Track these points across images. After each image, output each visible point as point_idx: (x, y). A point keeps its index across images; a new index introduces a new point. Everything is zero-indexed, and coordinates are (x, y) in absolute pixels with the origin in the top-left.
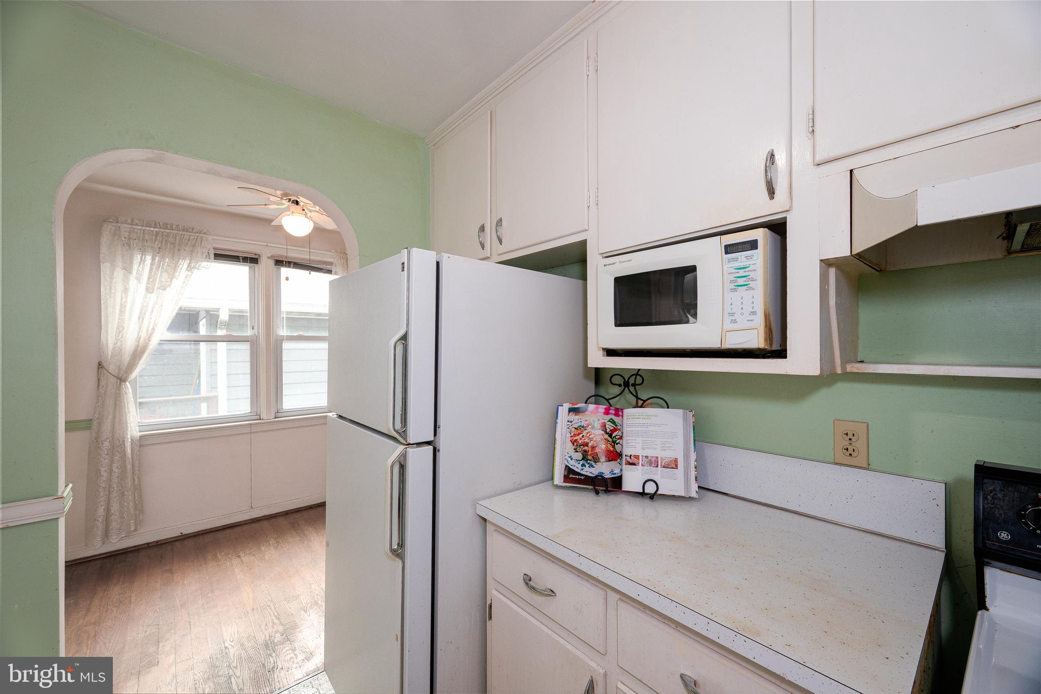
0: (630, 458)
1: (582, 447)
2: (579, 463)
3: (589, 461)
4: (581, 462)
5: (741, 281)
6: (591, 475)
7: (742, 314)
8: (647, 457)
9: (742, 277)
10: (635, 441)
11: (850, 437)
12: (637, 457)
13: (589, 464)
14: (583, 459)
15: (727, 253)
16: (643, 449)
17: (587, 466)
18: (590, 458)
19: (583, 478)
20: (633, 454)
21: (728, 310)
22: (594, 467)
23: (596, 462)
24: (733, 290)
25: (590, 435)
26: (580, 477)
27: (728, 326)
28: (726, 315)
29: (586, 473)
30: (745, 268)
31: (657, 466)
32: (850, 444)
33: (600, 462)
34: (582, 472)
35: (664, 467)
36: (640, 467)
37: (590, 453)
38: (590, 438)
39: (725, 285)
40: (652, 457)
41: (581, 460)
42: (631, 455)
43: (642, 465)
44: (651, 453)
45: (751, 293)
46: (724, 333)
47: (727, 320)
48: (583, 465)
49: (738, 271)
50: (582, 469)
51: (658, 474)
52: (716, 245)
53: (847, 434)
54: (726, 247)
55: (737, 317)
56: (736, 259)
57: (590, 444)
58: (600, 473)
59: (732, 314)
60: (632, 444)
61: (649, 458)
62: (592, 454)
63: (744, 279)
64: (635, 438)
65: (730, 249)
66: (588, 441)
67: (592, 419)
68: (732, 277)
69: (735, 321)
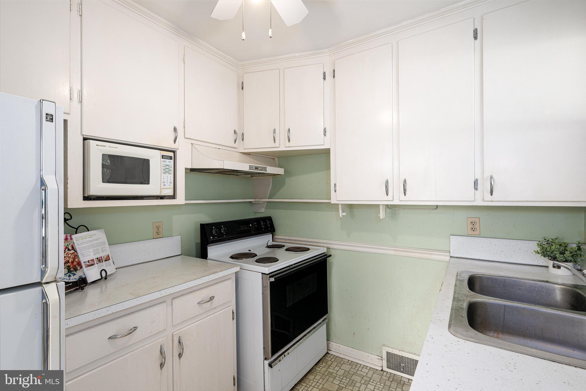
0: (89, 262)
1: (66, 264)
2: (67, 276)
3: (72, 272)
4: (68, 275)
5: (167, 170)
6: (75, 280)
7: (167, 183)
8: (97, 258)
9: (167, 169)
10: (89, 252)
11: (158, 228)
12: (93, 260)
13: (72, 274)
14: (68, 272)
15: (162, 158)
16: (94, 255)
17: (72, 275)
18: (72, 269)
19: (71, 284)
20: (90, 259)
21: (162, 181)
22: (76, 274)
23: (76, 271)
24: (165, 173)
25: (68, 255)
26: (69, 285)
27: (163, 187)
28: (162, 183)
29: (72, 281)
30: (168, 166)
31: (103, 262)
32: (158, 230)
33: (78, 270)
34: (70, 281)
35: (106, 261)
36: (96, 265)
37: (71, 266)
38: (69, 257)
39: (162, 171)
40: (100, 257)
41: (68, 273)
42: (89, 261)
43: (97, 264)
44: (98, 256)
45: (170, 175)
46: (161, 189)
47: (162, 184)
48: (70, 276)
49: (166, 166)
50: (69, 279)
51: (104, 265)
52: (159, 153)
53: (157, 227)
54: (162, 156)
55: (166, 183)
56: (165, 162)
57: (70, 261)
58: (80, 276)
59: (164, 182)
60: (87, 254)
61: (99, 258)
62: (73, 267)
63: (168, 170)
64: (88, 250)
65: (163, 157)
66: (68, 259)
67: (66, 244)
68: (164, 168)
69: (165, 185)
